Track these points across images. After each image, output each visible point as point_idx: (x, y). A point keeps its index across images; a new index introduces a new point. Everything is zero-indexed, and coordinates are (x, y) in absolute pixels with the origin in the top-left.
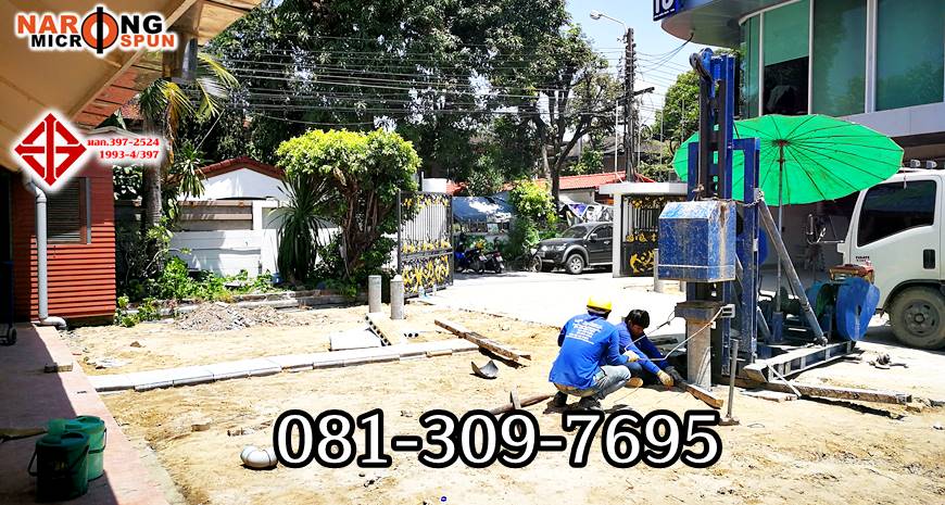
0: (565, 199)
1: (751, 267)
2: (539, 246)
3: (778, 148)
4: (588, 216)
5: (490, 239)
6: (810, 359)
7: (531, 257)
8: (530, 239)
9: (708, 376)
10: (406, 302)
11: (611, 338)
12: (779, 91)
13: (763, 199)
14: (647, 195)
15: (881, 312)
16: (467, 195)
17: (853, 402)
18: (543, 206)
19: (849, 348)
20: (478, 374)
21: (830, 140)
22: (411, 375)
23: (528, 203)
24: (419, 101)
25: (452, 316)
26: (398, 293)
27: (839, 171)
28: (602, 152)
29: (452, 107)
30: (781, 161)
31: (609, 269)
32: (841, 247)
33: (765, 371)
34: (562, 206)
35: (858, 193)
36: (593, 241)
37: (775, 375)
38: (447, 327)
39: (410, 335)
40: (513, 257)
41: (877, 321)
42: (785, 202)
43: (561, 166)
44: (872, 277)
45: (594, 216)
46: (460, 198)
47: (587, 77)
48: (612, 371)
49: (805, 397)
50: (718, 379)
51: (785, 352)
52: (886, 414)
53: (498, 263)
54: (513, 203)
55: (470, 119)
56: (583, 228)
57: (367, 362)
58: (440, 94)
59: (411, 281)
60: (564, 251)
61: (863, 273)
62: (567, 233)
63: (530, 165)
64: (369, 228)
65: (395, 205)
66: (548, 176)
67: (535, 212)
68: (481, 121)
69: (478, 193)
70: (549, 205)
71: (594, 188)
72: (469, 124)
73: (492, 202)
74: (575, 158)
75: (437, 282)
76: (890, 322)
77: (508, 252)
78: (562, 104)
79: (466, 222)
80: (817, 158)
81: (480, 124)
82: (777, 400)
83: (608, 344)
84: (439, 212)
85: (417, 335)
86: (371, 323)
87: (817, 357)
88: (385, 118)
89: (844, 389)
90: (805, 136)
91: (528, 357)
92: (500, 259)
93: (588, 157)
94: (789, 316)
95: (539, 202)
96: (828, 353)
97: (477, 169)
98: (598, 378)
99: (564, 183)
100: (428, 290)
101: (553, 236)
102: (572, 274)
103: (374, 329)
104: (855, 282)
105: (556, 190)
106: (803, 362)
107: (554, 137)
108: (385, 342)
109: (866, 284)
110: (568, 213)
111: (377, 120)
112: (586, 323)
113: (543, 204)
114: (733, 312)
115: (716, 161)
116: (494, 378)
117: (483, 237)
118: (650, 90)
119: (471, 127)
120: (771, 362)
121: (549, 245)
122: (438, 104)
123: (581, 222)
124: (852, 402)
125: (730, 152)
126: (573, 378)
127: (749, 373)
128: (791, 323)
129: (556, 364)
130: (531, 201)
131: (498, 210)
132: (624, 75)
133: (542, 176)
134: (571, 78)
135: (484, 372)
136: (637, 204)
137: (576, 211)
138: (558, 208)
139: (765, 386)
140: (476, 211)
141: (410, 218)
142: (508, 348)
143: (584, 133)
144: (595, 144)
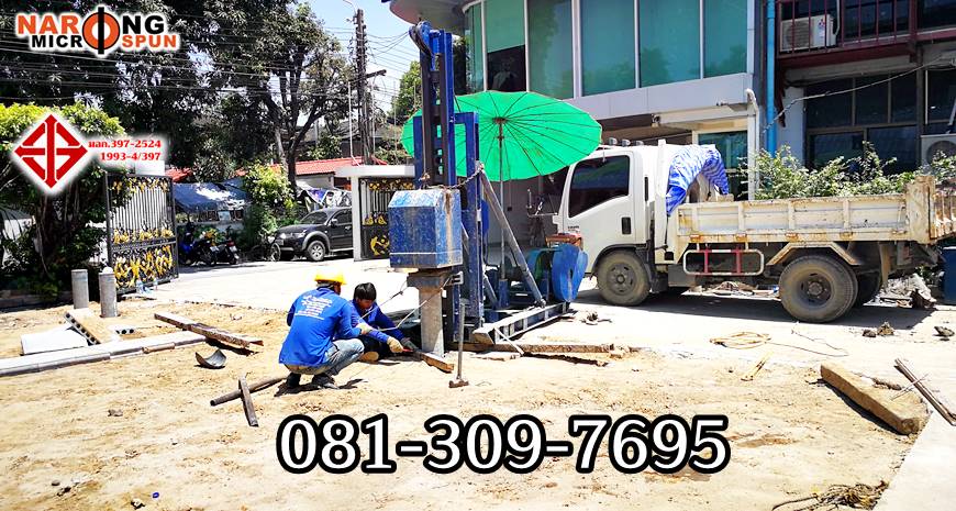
0: (302, 184)
1: (476, 236)
2: (277, 234)
3: (497, 125)
4: (328, 202)
5: (222, 229)
6: (532, 320)
7: (269, 245)
8: (266, 227)
9: (440, 342)
10: (120, 298)
11: (342, 312)
12: (501, 77)
13: (483, 171)
14: (384, 178)
15: (590, 275)
16: (193, 181)
17: (569, 355)
18: (280, 192)
19: (564, 309)
20: (203, 364)
21: (541, 118)
22: (123, 373)
23: (263, 189)
24: (128, 76)
25: (177, 309)
26: (110, 288)
27: (550, 147)
28: (339, 138)
29: (169, 83)
30: (501, 138)
31: (350, 255)
32: (556, 219)
33: (492, 333)
34: (300, 192)
35: (567, 168)
36: (333, 226)
37: (501, 337)
38: (169, 321)
39: (124, 332)
40: (249, 246)
41: (588, 285)
42: (505, 179)
43: (297, 150)
44: (581, 243)
45: (334, 201)
46: (186, 185)
47: (319, 59)
48: (344, 345)
49: (527, 354)
50: (449, 346)
51: (510, 315)
52: (594, 362)
53: (232, 254)
54: (247, 189)
55: (192, 99)
56: (323, 213)
57: (69, 364)
58: (155, 69)
59: (126, 275)
60: (303, 239)
61: (574, 240)
62: (306, 220)
63: (262, 148)
64: (70, 217)
65: (101, 189)
66: (284, 160)
67: (270, 198)
68: (206, 101)
69: (206, 179)
70: (286, 191)
71: (333, 173)
72: (192, 104)
73: (222, 188)
74: (312, 143)
75: (158, 275)
76: (598, 285)
77: (242, 241)
78: (295, 85)
79: (193, 210)
80: (531, 135)
81: (205, 105)
82: (502, 360)
83: (340, 319)
84: (159, 198)
85: (132, 331)
86: (73, 321)
87: (537, 319)
88: (88, 95)
89: (559, 344)
90: (519, 114)
91: (259, 343)
92: (234, 249)
93: (325, 142)
94: (514, 283)
95: (274, 188)
96: (547, 313)
97: (205, 153)
98: (330, 353)
99: (301, 168)
100: (148, 284)
101: (292, 223)
102: (313, 261)
103: (77, 327)
104: (566, 248)
105: (292, 175)
106: (525, 323)
107: (287, 120)
108: (92, 341)
109: (576, 251)
110: (307, 198)
111: (78, 97)
112: (315, 299)
113: (280, 189)
114: (461, 279)
115: (439, 135)
116: (221, 367)
117: (213, 227)
118: (382, 73)
119: (194, 108)
120: (496, 325)
121: (287, 233)
122: (153, 81)
123: (321, 208)
124: (566, 354)
125: (451, 125)
126: (304, 357)
127: (477, 337)
128: (515, 289)
129: (286, 345)
130: (266, 186)
131: (230, 198)
132: (355, 56)
133: (277, 161)
134: (302, 59)
135: (210, 362)
136: (375, 187)
137: (315, 197)
138: (295, 194)
139: (493, 348)
140: (204, 198)
141: (120, 204)
142: (238, 336)
143: (319, 115)
144: (332, 128)
